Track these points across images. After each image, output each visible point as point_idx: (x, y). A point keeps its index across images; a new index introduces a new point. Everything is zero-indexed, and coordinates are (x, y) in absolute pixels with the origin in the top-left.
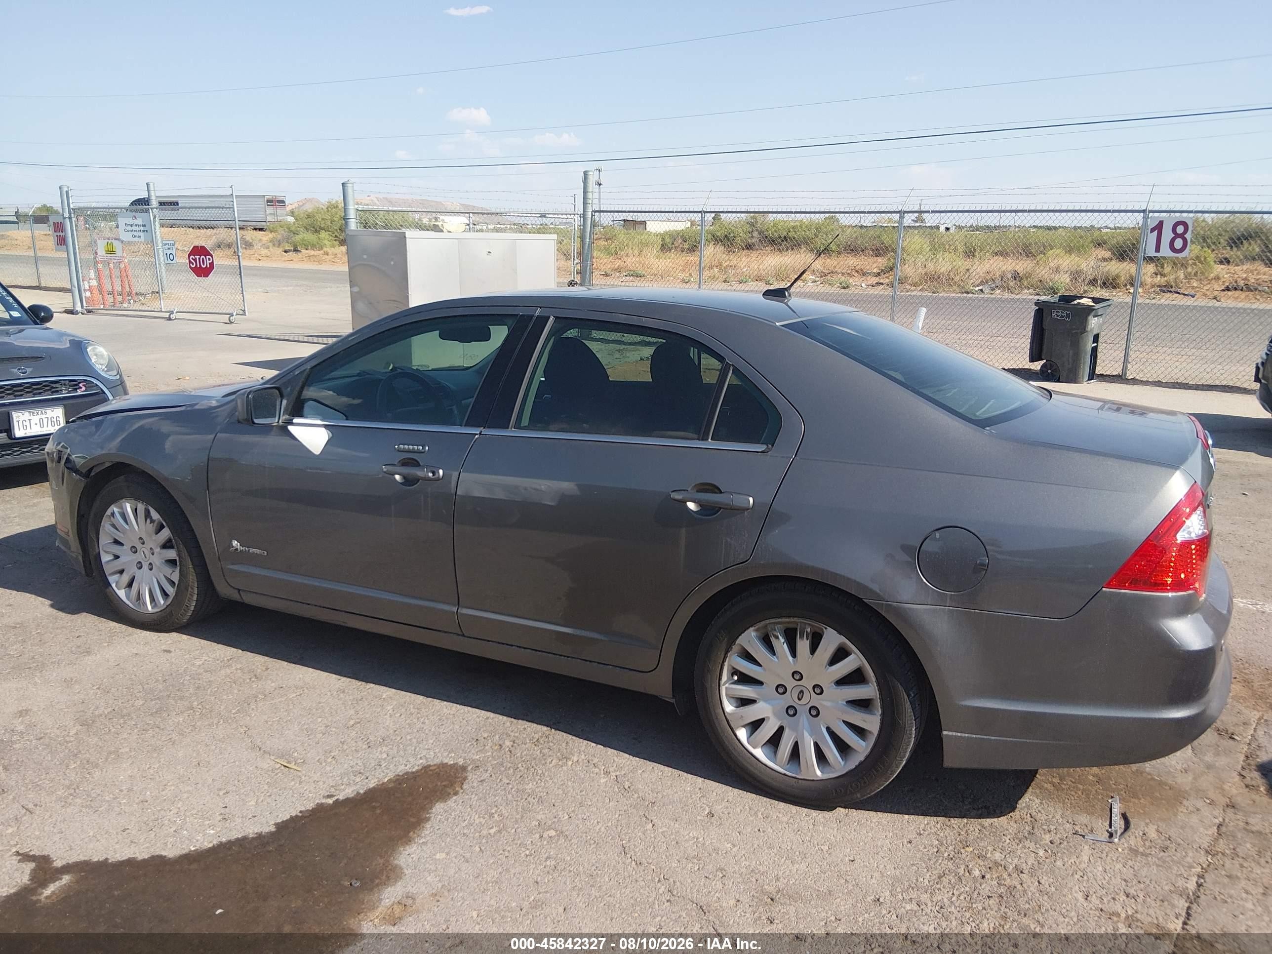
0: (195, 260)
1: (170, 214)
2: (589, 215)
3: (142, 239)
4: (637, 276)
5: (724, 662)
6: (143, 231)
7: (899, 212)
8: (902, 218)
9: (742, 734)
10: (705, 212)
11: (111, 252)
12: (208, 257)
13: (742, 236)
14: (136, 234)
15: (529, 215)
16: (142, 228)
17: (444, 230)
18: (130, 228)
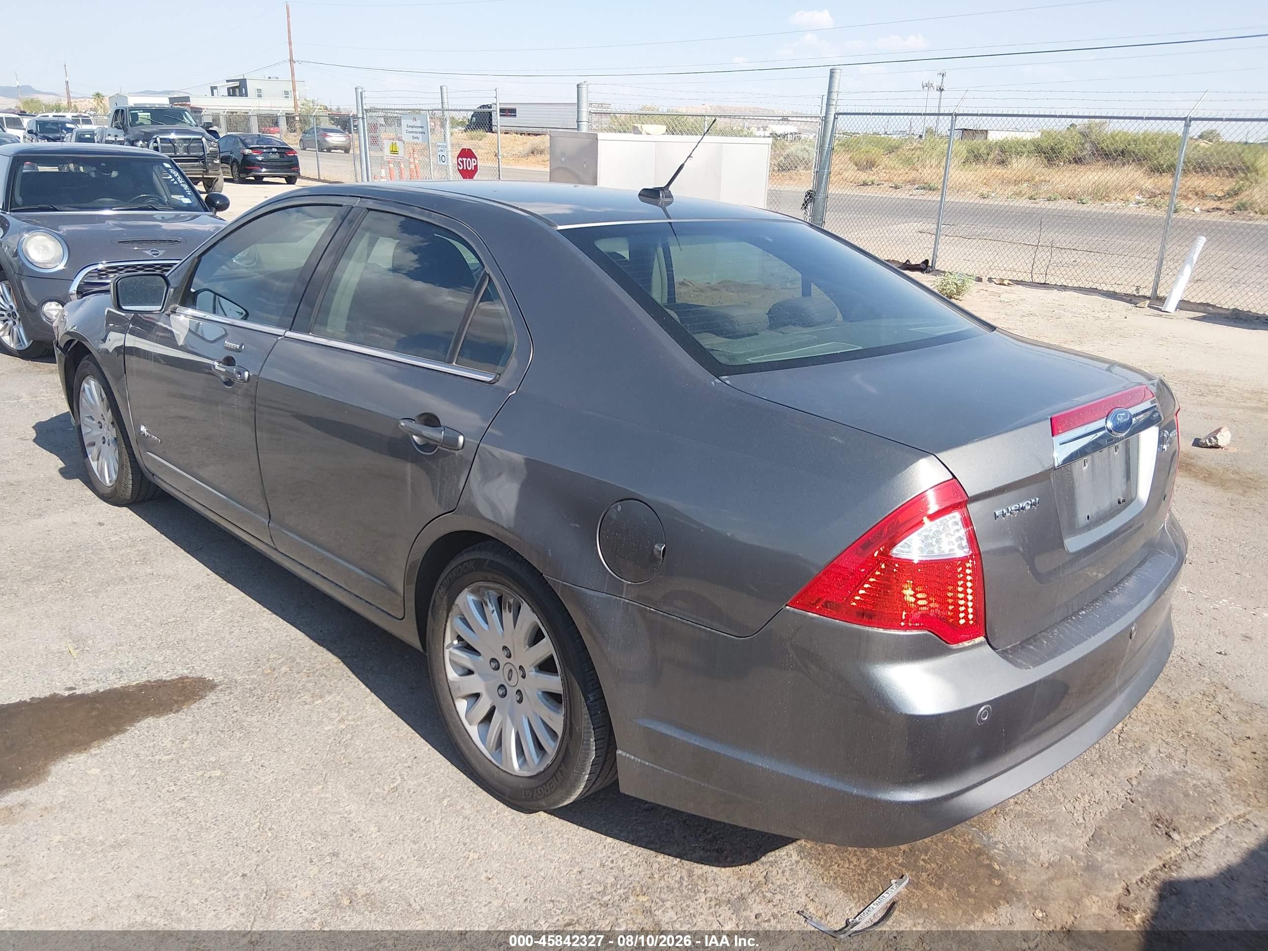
0: (462, 162)
1: (508, 121)
2: (831, 117)
3: (420, 141)
4: (930, 189)
5: (446, 622)
6: (422, 133)
7: (1185, 119)
8: (1187, 126)
9: (462, 706)
10: (956, 115)
11: (394, 152)
12: (473, 159)
13: (1070, 147)
14: (415, 135)
15: (765, 118)
16: (420, 130)
17: (643, 132)
18: (410, 129)
